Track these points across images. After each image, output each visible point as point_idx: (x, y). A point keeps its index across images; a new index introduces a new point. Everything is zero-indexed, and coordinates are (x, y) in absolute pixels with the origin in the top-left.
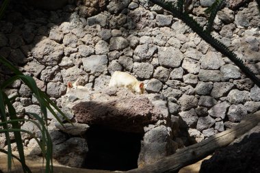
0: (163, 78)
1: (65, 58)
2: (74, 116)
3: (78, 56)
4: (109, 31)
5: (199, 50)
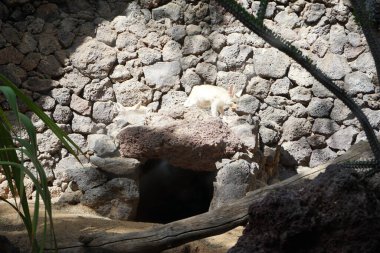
0: (260, 93)
1: (118, 67)
2: (119, 148)
3: (137, 63)
4: (182, 27)
5: (314, 52)
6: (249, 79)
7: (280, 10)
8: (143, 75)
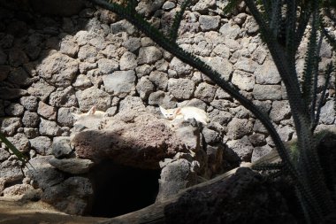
0: (207, 97)
1: (80, 76)
3: (97, 73)
4: (137, 39)
5: (254, 60)
6: (197, 84)
7: (224, 23)
8: (102, 83)
